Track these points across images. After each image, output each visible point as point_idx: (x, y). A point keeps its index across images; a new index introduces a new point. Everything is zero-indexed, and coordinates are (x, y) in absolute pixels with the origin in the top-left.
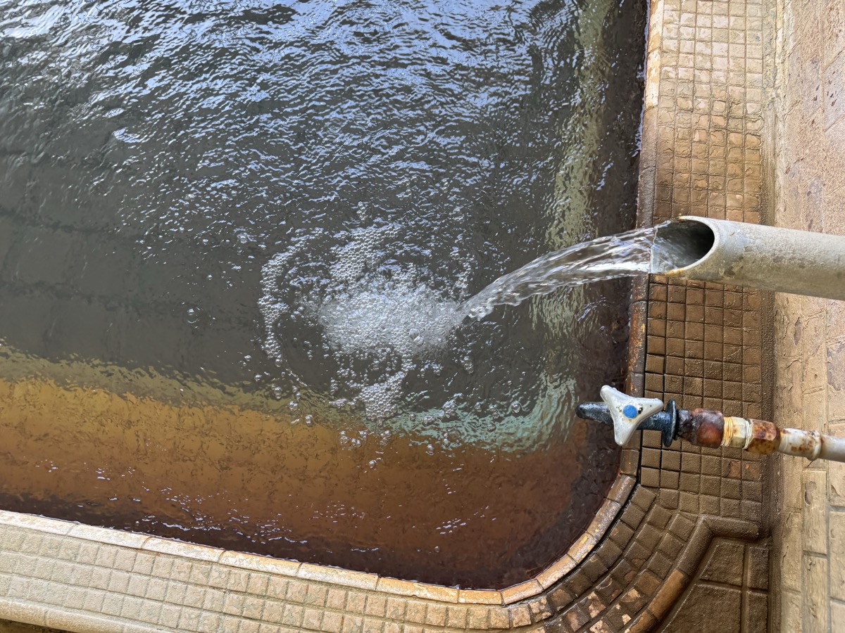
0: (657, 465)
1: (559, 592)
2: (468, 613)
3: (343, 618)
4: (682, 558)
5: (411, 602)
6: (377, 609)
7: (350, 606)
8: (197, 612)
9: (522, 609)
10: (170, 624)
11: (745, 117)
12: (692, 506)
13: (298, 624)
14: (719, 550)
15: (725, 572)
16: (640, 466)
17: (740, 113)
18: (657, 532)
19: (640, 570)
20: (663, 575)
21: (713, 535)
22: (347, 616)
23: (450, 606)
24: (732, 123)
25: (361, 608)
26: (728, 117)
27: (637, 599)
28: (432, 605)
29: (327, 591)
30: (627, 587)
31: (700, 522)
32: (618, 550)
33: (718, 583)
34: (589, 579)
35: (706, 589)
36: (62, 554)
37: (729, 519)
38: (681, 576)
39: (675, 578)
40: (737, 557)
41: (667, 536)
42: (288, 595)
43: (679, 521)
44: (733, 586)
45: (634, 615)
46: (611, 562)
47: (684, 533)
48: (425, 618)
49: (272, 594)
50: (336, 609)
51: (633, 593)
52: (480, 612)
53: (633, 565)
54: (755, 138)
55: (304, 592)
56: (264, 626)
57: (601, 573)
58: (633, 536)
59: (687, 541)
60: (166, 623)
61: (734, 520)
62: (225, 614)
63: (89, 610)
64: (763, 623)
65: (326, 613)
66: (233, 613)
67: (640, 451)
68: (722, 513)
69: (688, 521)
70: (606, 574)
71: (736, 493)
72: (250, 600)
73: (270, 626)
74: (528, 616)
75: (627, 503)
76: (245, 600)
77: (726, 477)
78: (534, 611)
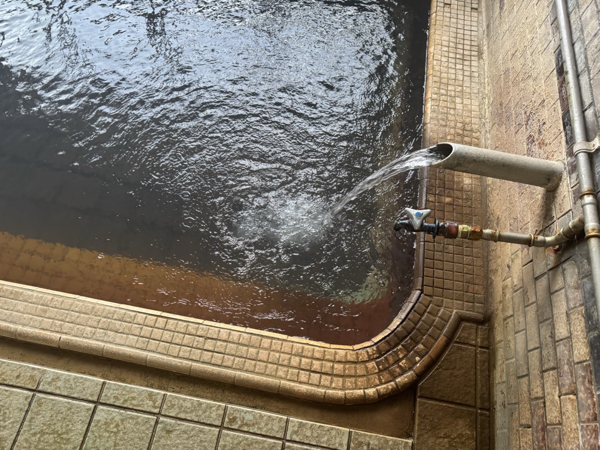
0: (432, 285)
1: (382, 344)
2: (336, 353)
3: (269, 354)
4: (446, 329)
5: (306, 346)
6: (288, 350)
7: (273, 348)
8: (189, 349)
9: (363, 352)
10: (174, 355)
11: (471, 130)
12: (450, 305)
13: (245, 356)
14: (464, 327)
15: (467, 338)
16: (423, 285)
17: (469, 128)
18: (432, 317)
19: (424, 336)
20: (436, 338)
21: (461, 319)
22: (272, 353)
23: (326, 349)
24: (466, 133)
25: (279, 349)
26: (464, 130)
27: (423, 349)
28: (317, 348)
29: (261, 340)
30: (417, 343)
31: (454, 313)
32: (413, 325)
33: (464, 344)
34: (398, 338)
35: (458, 347)
36: (115, 317)
37: (468, 312)
38: (445, 338)
39: (442, 339)
40: (473, 331)
41: (437, 319)
42: (240, 341)
43: (443, 313)
44: (471, 345)
45: (421, 357)
46: (410, 330)
47: (446, 317)
48: (313, 355)
49: (232, 340)
50: (266, 349)
51: (421, 346)
52: (342, 353)
53: (421, 332)
54: (476, 140)
55: (249, 340)
56: (226, 356)
57: (404, 336)
58: (420, 319)
59: (447, 322)
60: (171, 354)
61: (471, 313)
62: (205, 350)
63: (129, 346)
64: (487, 364)
65: (260, 351)
66: (209, 349)
67: (423, 278)
68: (465, 309)
69: (448, 312)
70: (407, 336)
71: (471, 300)
72: (219, 343)
73: (229, 357)
74: (366, 356)
75: (416, 302)
76: (216, 343)
77: (466, 292)
78: (370, 354)
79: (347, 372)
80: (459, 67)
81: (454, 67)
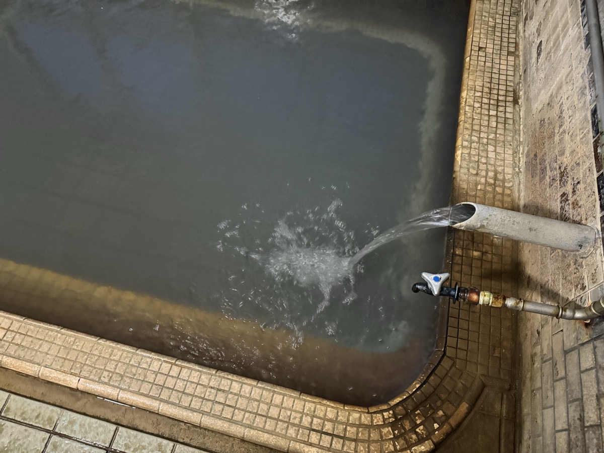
0: (455, 346)
1: (400, 408)
2: (349, 415)
3: (280, 411)
6: (299, 408)
7: (285, 405)
9: (379, 416)
10: (185, 406)
11: (504, 180)
13: (255, 412)
14: (488, 393)
16: (446, 346)
17: (501, 178)
20: (456, 405)
21: (485, 385)
22: (283, 410)
23: (340, 410)
24: (497, 183)
25: (290, 407)
26: (495, 179)
27: (442, 416)
28: (330, 408)
29: (273, 395)
30: (437, 409)
32: (432, 390)
38: (467, 406)
39: (464, 406)
40: (498, 399)
45: (441, 424)
46: (428, 395)
48: (325, 415)
49: (243, 394)
50: (277, 406)
51: (441, 413)
52: (356, 415)
54: (509, 191)
55: (260, 395)
56: (236, 410)
57: (423, 400)
58: (441, 383)
62: (216, 402)
64: (512, 437)
65: (271, 407)
66: (221, 402)
67: (446, 338)
72: (230, 396)
73: (240, 411)
74: (382, 420)
75: (438, 365)
78: (386, 417)
79: (360, 435)
80: (493, 113)
81: (487, 113)
